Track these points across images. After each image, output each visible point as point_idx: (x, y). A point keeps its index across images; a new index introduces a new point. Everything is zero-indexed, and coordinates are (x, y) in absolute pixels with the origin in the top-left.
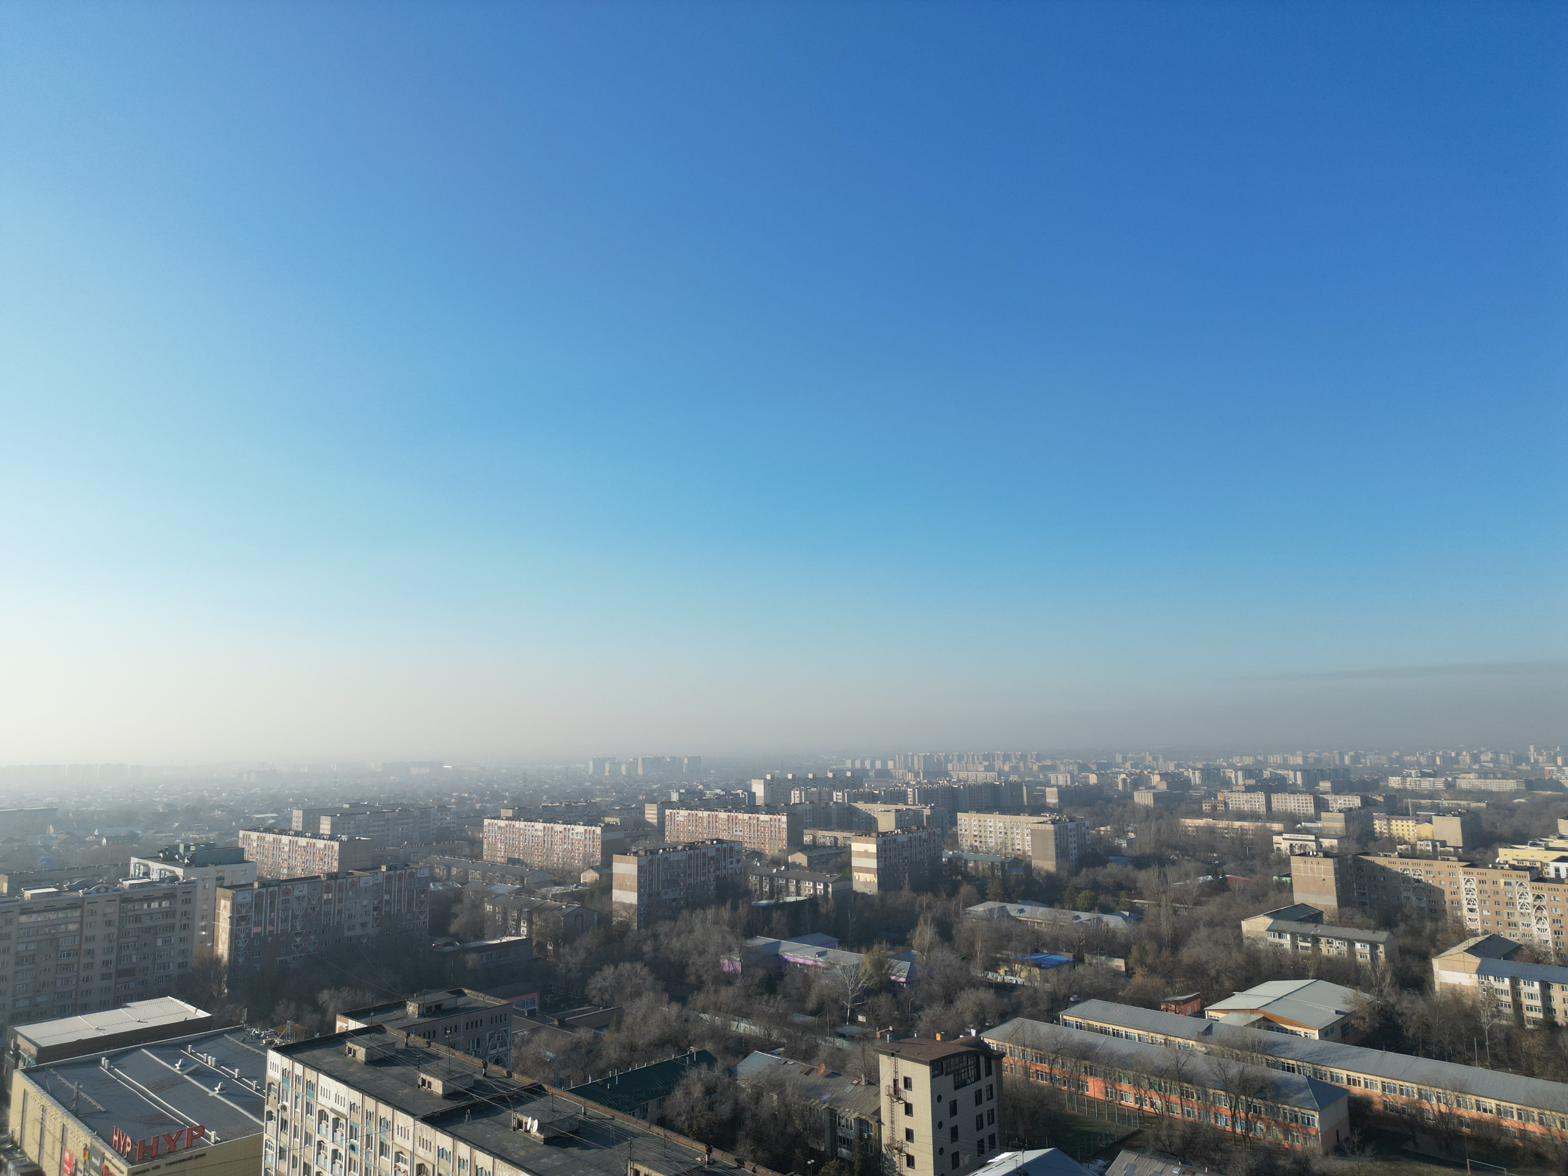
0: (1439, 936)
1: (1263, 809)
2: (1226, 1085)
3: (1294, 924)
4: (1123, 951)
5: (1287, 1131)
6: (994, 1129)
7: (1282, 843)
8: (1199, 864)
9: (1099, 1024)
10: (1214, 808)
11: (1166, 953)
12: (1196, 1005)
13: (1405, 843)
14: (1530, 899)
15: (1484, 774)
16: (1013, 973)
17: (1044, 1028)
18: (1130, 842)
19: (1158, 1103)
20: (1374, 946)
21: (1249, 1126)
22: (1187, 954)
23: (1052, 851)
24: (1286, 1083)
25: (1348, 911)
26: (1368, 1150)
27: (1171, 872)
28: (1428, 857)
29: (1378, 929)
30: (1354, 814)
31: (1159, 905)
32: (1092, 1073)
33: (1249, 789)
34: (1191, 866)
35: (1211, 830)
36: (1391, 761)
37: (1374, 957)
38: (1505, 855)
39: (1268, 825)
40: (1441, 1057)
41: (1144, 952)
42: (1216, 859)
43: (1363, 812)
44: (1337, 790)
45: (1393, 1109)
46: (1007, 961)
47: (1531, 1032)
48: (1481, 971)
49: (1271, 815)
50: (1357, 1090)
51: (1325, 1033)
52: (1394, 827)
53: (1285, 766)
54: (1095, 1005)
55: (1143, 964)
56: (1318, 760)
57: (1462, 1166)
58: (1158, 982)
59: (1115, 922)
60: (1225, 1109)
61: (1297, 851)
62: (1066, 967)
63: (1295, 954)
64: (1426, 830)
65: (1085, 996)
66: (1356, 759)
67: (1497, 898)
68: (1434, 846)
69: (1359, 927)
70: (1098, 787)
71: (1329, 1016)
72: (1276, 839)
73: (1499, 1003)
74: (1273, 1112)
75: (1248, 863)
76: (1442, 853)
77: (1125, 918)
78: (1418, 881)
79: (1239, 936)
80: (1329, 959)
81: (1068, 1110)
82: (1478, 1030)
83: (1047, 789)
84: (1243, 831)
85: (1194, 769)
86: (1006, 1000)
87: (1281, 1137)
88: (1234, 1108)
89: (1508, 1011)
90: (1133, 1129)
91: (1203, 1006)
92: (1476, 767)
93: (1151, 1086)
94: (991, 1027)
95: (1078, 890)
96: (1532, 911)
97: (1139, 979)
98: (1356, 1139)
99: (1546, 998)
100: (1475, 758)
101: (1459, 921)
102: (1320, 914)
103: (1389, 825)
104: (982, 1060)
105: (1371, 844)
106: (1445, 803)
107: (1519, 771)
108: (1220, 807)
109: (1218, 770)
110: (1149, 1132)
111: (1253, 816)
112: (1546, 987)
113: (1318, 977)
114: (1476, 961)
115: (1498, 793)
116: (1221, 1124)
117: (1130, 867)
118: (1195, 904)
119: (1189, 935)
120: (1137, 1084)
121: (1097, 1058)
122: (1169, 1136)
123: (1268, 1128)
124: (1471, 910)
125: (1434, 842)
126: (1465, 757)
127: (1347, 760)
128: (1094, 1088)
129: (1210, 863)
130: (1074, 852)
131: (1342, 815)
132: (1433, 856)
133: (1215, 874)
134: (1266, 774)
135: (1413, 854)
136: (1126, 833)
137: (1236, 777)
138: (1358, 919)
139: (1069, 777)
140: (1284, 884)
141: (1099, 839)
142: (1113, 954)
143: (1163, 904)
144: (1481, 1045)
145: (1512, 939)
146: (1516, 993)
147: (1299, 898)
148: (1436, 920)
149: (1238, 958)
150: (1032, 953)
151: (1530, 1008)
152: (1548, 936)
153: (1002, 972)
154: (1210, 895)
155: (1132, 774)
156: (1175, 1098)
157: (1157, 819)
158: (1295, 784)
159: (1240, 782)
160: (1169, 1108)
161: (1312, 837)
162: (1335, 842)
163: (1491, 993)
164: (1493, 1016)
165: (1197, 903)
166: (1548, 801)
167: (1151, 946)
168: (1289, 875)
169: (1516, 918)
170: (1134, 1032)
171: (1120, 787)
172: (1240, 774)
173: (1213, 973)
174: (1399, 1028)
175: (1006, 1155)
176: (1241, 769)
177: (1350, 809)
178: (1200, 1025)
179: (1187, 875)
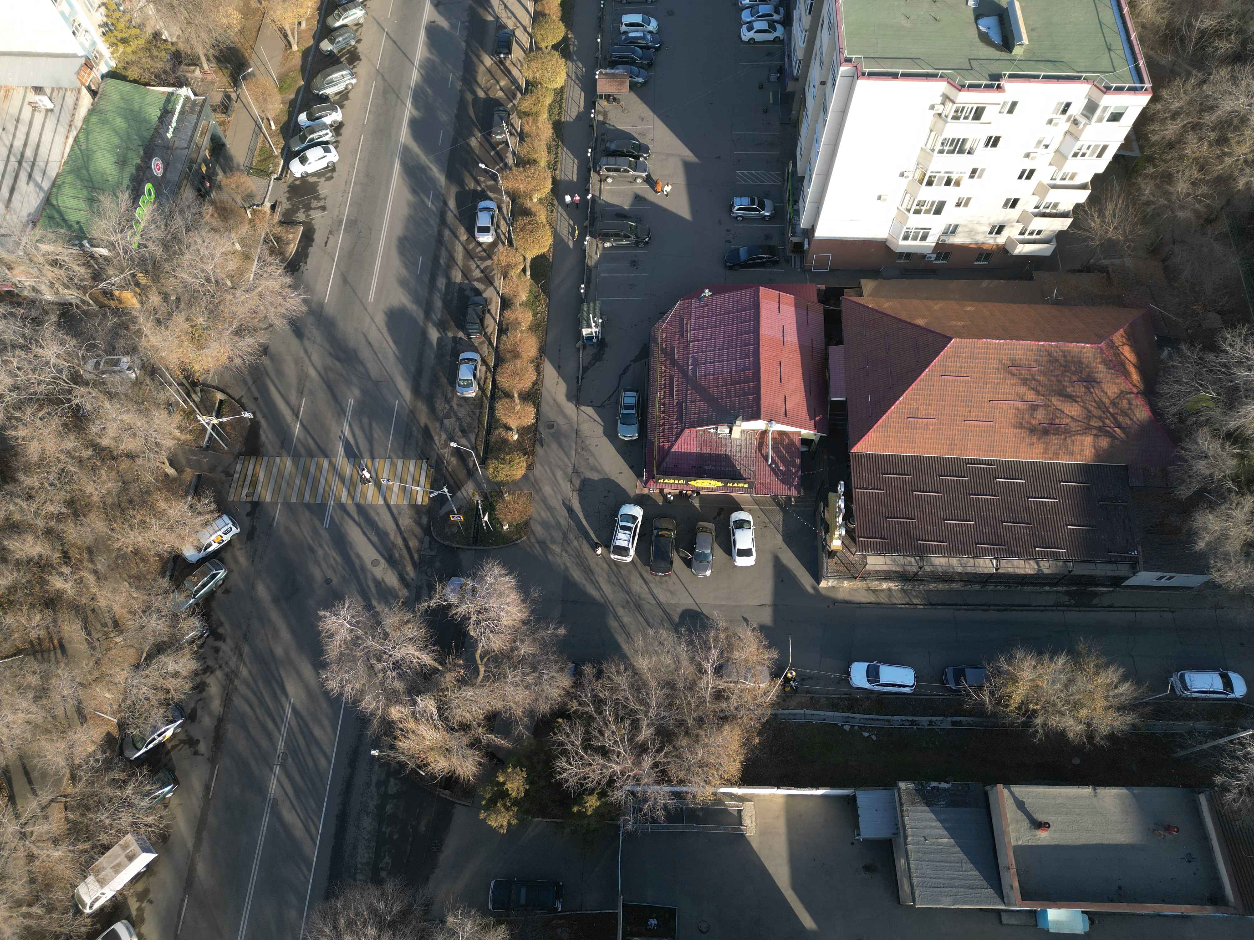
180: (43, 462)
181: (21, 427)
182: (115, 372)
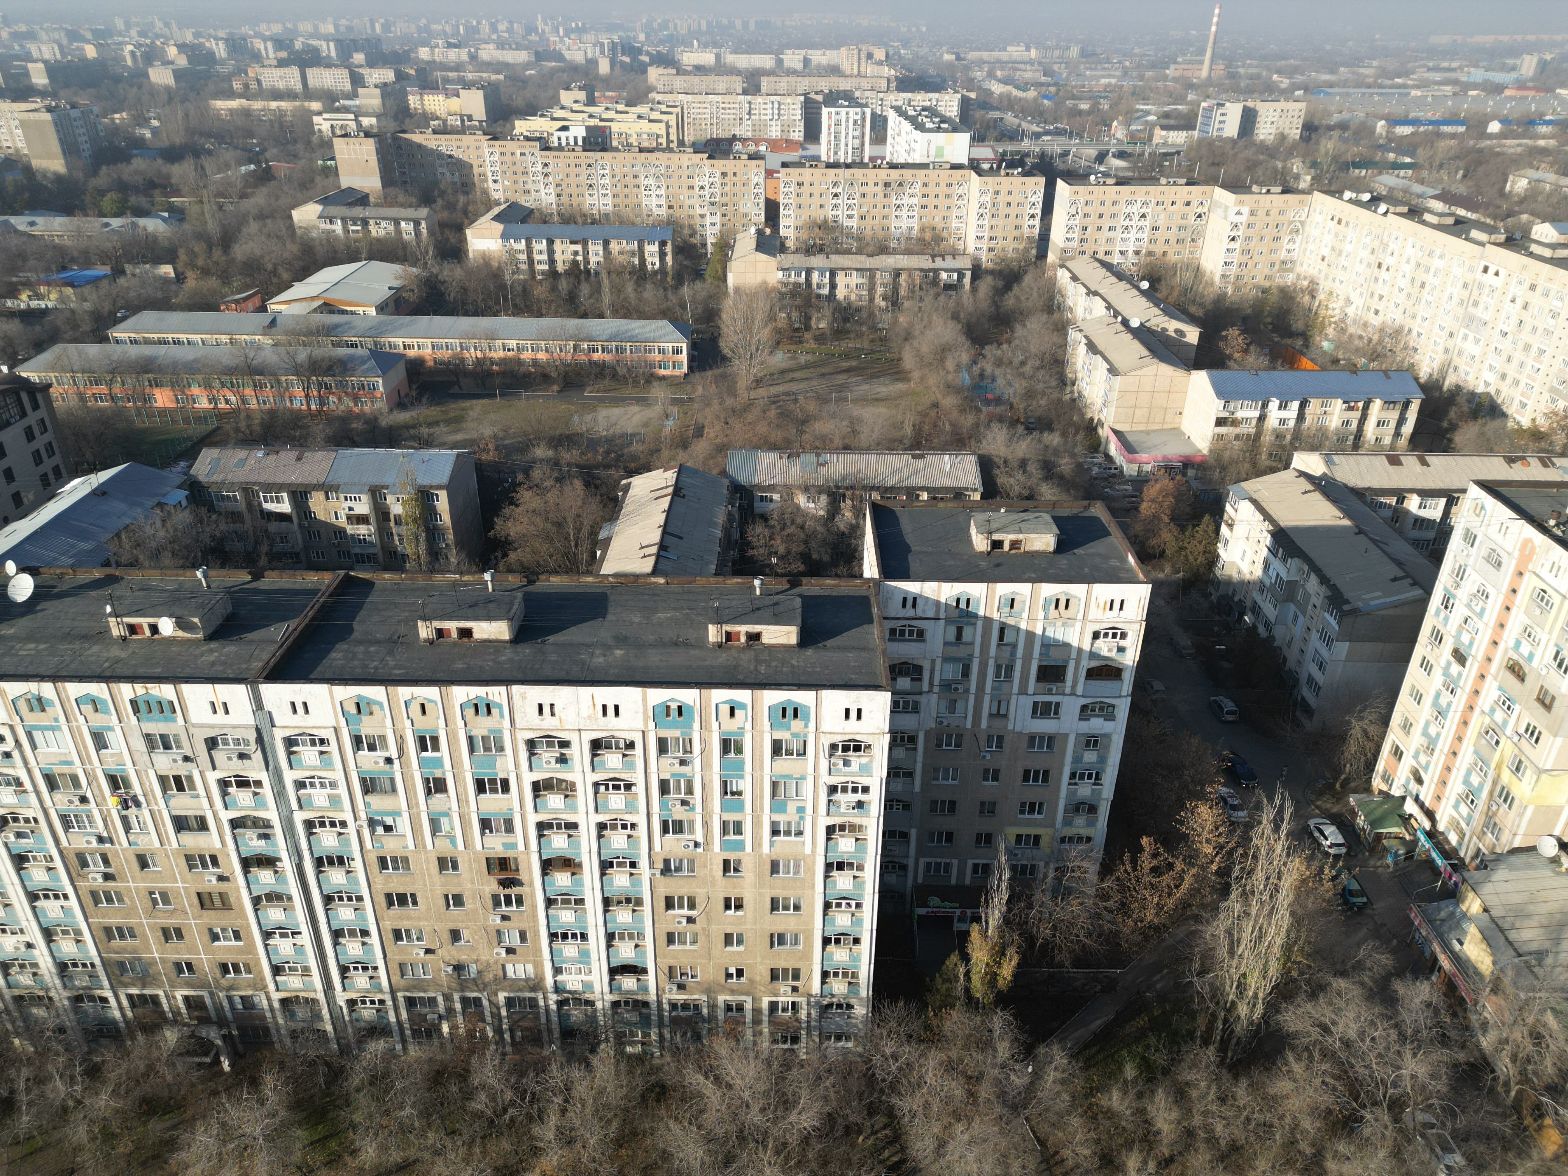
0: (470, 208)
1: (299, 87)
2: (297, 370)
3: (343, 208)
4: (170, 257)
5: (356, 399)
6: (57, 460)
7: (323, 124)
8: (239, 152)
9: (156, 336)
10: (246, 86)
11: (217, 253)
12: (257, 301)
13: (437, 118)
14: (540, 167)
15: (501, 45)
16: (39, 297)
17: (93, 350)
18: (155, 131)
19: (233, 399)
20: (417, 223)
21: (322, 401)
22: (241, 251)
23: (55, 146)
24: (352, 358)
25: (392, 191)
26: (424, 400)
27: (209, 164)
28: (458, 132)
29: (419, 206)
30: (389, 89)
31: (201, 202)
32: (157, 384)
33: (282, 63)
34: (229, 155)
35: (246, 113)
36: (419, 29)
37: (418, 233)
38: (522, 126)
39: (306, 104)
40: (476, 314)
41: (192, 254)
42: (257, 145)
43: (397, 86)
44: (371, 63)
45: (442, 363)
46: (27, 284)
47: (540, 281)
48: (505, 236)
49: (308, 94)
50: (412, 353)
51: (381, 309)
52: (426, 103)
53: (317, 36)
54: (148, 317)
55: (194, 267)
56: (350, 29)
57: (493, 396)
58: (213, 282)
59: (153, 225)
60: (299, 392)
61: (338, 132)
62: (105, 282)
63: (347, 238)
64: (454, 104)
65: (134, 308)
66: (386, 27)
67: (515, 168)
68: (462, 121)
69: (402, 206)
70: (100, 64)
71: (383, 292)
72: (316, 119)
73: (517, 262)
74: (342, 385)
75: (290, 147)
76: (470, 128)
77: (164, 219)
78: (451, 156)
79: (291, 227)
80: (378, 240)
81: (138, 424)
82: (502, 286)
83: (30, 65)
84: (281, 113)
85: (217, 39)
86: (38, 328)
87: (351, 404)
88: (307, 389)
89: (524, 267)
90: (211, 427)
91: (264, 301)
92: (494, 37)
93: (223, 385)
94: (25, 360)
95: (102, 193)
96: (541, 177)
97: (191, 282)
98: (414, 393)
99: (551, 252)
100: (494, 28)
101: (485, 192)
102: (367, 196)
103: (422, 100)
104: (24, 396)
105: (407, 121)
106: (470, 76)
107: (530, 42)
108: (253, 86)
109: (245, 40)
110: (228, 426)
111: (288, 95)
112: (551, 242)
113: (370, 258)
114: (499, 227)
115: (514, 65)
116: (296, 405)
117: (160, 161)
118: (241, 197)
119: (240, 231)
120: (208, 386)
121: (160, 370)
122: (248, 426)
123: (340, 399)
124: (495, 181)
125: (462, 116)
126: (485, 27)
127: (378, 28)
128: (163, 398)
129: (251, 151)
130: (86, 146)
131: (378, 91)
132: (461, 131)
133: (258, 163)
134: (298, 45)
135: (444, 130)
136: (147, 120)
137: (266, 49)
138: (401, 198)
139: (56, 48)
140: (329, 168)
141: (115, 130)
142: (158, 261)
143: (205, 200)
144: (505, 298)
145: (527, 205)
146: (529, 251)
147: (345, 182)
148: (467, 193)
149: (293, 248)
150: (58, 271)
151: (539, 262)
152: (552, 199)
153: (24, 297)
154: (256, 186)
155: (141, 45)
156: (249, 391)
157: (182, 102)
158: (328, 57)
159: (272, 55)
160: (244, 401)
161: (352, 116)
162: (373, 120)
163: (512, 253)
164: (514, 273)
165: (243, 196)
166: (553, 72)
167: (199, 247)
168: (333, 159)
169: (530, 186)
170: (196, 338)
171: (129, 62)
172: (269, 44)
173: (269, 267)
174: (442, 295)
175: (76, 481)
176: (271, 39)
177: (385, 84)
178: (264, 319)
179: (227, 166)
180: (1272, 1102)
181: (1303, 1064)
182: (1432, 1150)
